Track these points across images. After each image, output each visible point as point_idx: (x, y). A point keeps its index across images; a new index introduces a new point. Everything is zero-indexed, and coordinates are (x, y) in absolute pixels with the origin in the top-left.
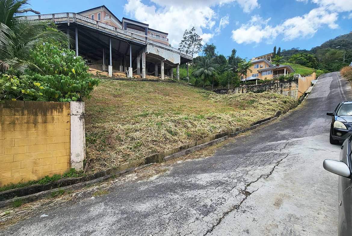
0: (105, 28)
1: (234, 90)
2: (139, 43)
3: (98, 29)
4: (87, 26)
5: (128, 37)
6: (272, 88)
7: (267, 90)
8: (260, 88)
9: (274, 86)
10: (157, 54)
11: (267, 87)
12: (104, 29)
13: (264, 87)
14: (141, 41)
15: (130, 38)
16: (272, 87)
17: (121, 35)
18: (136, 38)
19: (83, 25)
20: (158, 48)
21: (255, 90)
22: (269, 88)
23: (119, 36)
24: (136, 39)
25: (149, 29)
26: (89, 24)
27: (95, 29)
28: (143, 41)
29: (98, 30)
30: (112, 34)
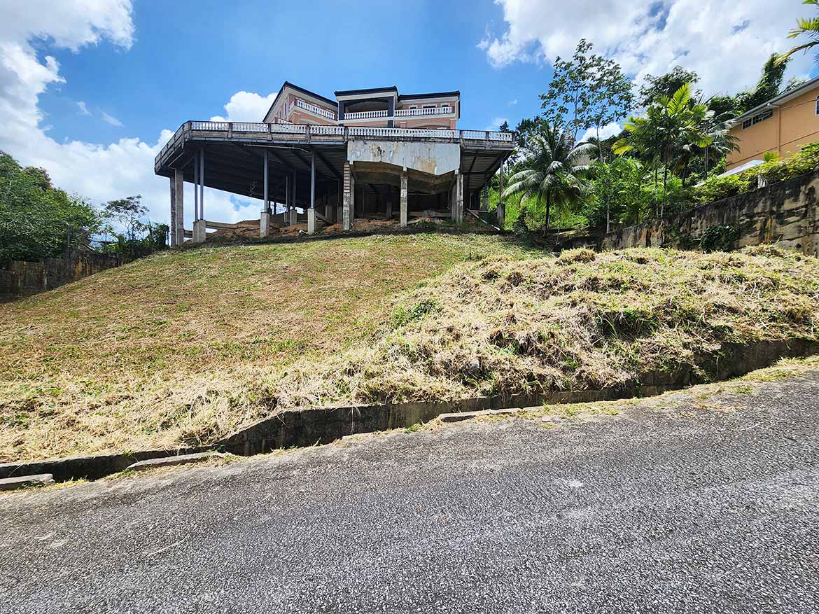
0: (245, 133)
1: (620, 236)
2: (327, 143)
3: (232, 137)
4: (211, 139)
5: (296, 137)
6: (791, 213)
7: (758, 225)
8: (721, 216)
9: (802, 197)
10: (378, 160)
11: (758, 209)
12: (242, 135)
13: (741, 209)
14: (331, 138)
15: (302, 137)
16: (788, 205)
17: (281, 136)
18: (316, 135)
19: (204, 139)
20: (381, 143)
21: (698, 232)
22: (772, 212)
23: (275, 142)
24: (317, 137)
25: (401, 98)
26: (215, 134)
27: (226, 140)
28: (335, 135)
29: (233, 140)
30: (258, 141)
